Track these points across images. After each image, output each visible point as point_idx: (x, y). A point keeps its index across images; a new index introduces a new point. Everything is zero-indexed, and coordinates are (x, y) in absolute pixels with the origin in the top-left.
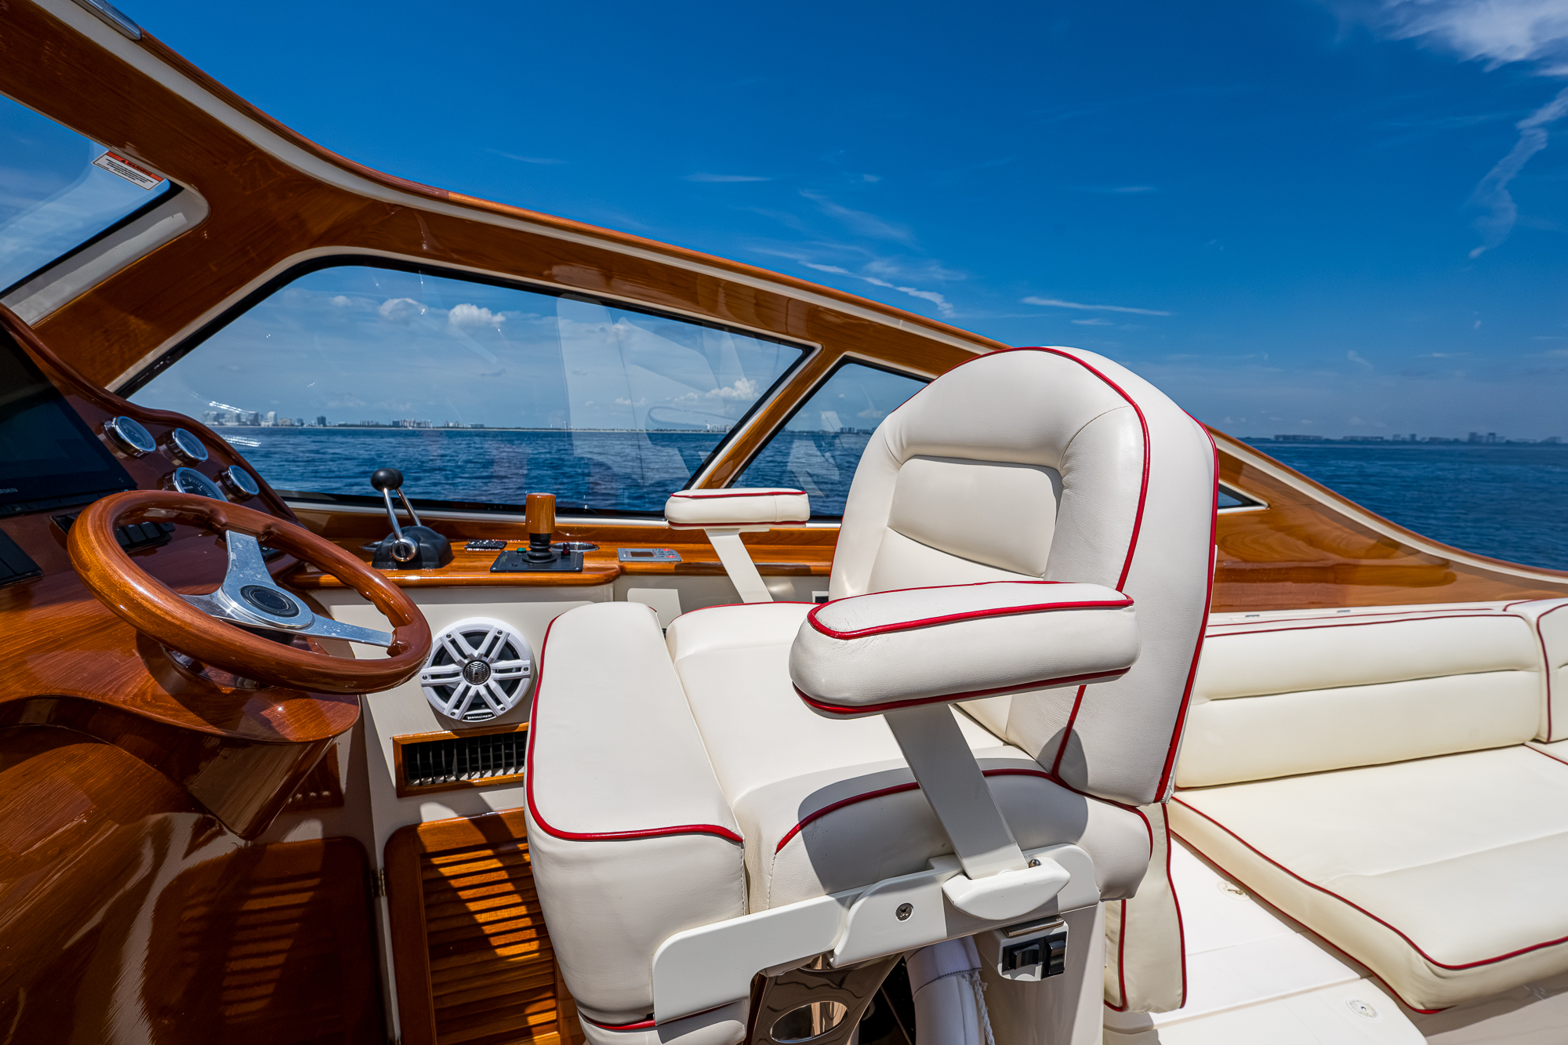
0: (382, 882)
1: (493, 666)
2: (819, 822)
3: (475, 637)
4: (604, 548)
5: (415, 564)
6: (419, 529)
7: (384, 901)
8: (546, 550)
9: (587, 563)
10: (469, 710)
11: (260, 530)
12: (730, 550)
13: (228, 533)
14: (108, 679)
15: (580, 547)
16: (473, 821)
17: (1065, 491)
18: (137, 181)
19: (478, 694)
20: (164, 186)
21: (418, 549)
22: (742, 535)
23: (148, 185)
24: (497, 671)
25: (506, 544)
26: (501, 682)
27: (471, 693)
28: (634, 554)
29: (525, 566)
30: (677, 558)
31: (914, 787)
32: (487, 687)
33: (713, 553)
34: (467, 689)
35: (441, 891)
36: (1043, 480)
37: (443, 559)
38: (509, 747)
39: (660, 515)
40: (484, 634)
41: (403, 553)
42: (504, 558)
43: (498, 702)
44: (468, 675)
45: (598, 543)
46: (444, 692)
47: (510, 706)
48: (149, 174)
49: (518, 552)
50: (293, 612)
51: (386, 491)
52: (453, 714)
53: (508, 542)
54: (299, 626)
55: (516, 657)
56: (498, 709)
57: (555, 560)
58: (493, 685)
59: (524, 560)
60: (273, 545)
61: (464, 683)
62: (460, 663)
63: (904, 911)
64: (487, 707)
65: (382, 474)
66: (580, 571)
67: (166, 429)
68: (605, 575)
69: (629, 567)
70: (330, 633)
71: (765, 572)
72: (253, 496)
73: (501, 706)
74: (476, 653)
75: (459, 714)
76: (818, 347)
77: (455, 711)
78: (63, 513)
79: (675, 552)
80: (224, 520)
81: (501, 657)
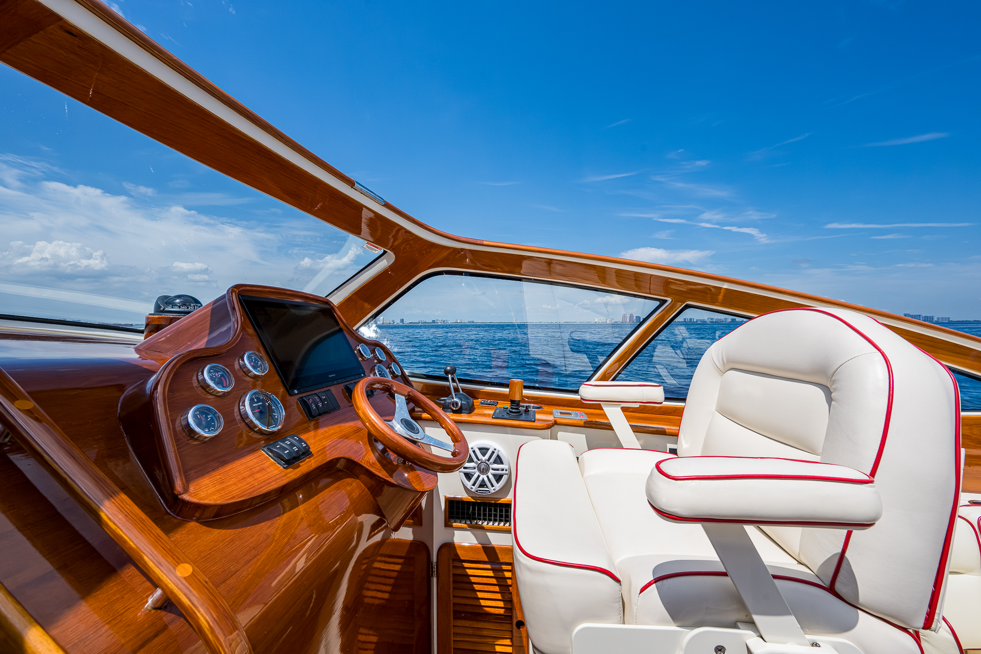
0: (435, 570)
1: (491, 466)
2: (665, 581)
3: (484, 450)
4: (546, 408)
5: (459, 411)
6: (461, 394)
7: (435, 580)
8: (518, 409)
9: (538, 416)
10: (478, 488)
11: (406, 394)
12: (615, 416)
13: (396, 394)
14: (360, 453)
15: (534, 407)
16: (483, 547)
17: (833, 403)
18: (374, 251)
19: (483, 479)
20: (382, 251)
21: (461, 404)
22: (622, 408)
23: (377, 252)
24: (493, 469)
25: (498, 403)
26: (494, 475)
27: (480, 479)
28: (561, 413)
29: (508, 417)
30: (586, 418)
31: (724, 574)
32: (488, 477)
33: (604, 416)
34: (479, 476)
35: (466, 582)
36: (819, 393)
37: (471, 410)
38: (496, 510)
39: (576, 392)
40: (488, 449)
41: (455, 406)
42: (498, 411)
43: (493, 486)
44: (479, 470)
45: (542, 405)
46: (468, 476)
47: (497, 489)
48: (377, 248)
49: (504, 408)
50: (418, 432)
51: (450, 376)
53: (499, 402)
54: (420, 438)
55: (502, 463)
56: (492, 490)
57: (522, 414)
58: (491, 477)
59: (507, 413)
60: (410, 399)
61: (477, 473)
62: (476, 463)
63: (720, 650)
64: (487, 487)
65: (448, 368)
66: (534, 421)
67: (374, 347)
68: (547, 425)
69: (559, 421)
70: (430, 443)
71: (636, 429)
72: (399, 376)
73: (494, 488)
74: (484, 459)
75: (474, 489)
76: (669, 300)
77: (473, 487)
78: (347, 383)
79: (584, 414)
80: (395, 389)
81: (495, 462)
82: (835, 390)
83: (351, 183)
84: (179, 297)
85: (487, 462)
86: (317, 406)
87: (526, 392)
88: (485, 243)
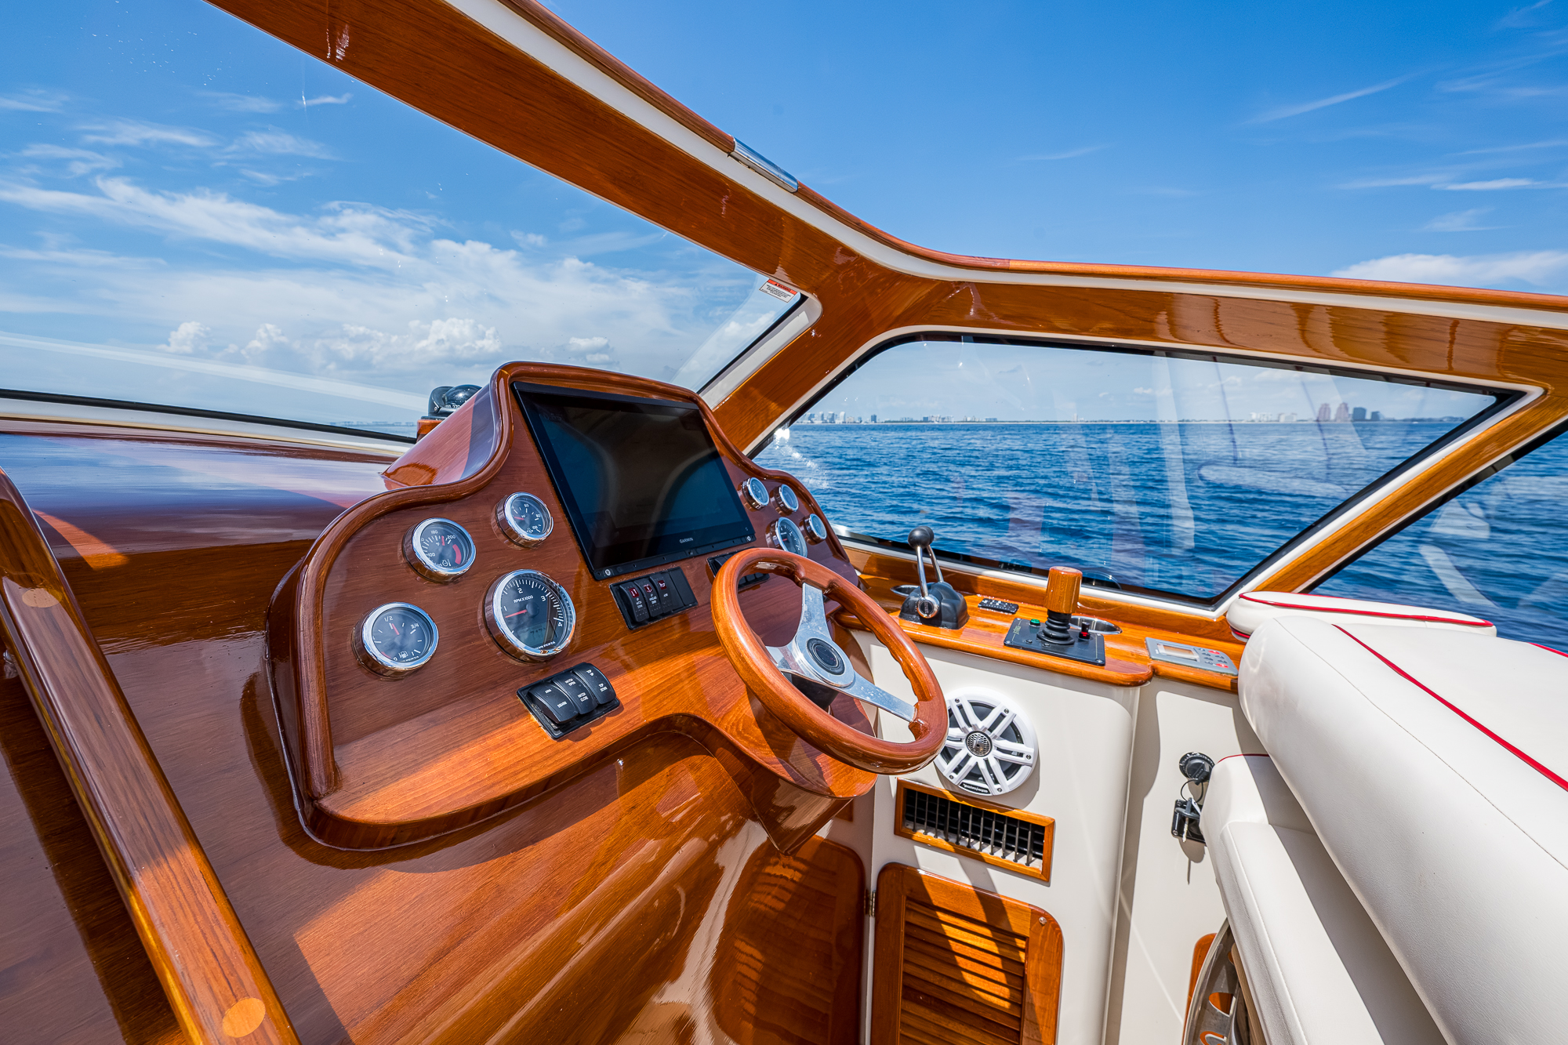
0: (872, 903)
1: (996, 742)
3: (982, 710)
4: (1127, 630)
5: (935, 621)
6: (941, 587)
7: (872, 921)
8: (1064, 631)
9: (1110, 652)
10: (966, 778)
11: (825, 585)
13: (804, 585)
14: (721, 705)
15: (1099, 627)
18: (782, 298)
19: (977, 765)
20: (798, 297)
21: (940, 607)
23: (786, 299)
24: (998, 749)
25: (1017, 607)
26: (1002, 762)
27: (971, 763)
28: (1169, 647)
29: (1039, 646)
30: (1231, 669)
32: (987, 762)
34: (968, 757)
37: (958, 619)
38: (1000, 827)
40: (991, 708)
41: (927, 610)
42: (1017, 629)
43: (996, 782)
44: (969, 744)
45: (1119, 624)
46: (946, 753)
47: (1006, 790)
48: (789, 290)
49: (1032, 623)
50: (840, 670)
52: (952, 777)
53: (1020, 604)
54: (843, 684)
55: (1019, 739)
56: (994, 788)
57: (1072, 644)
58: (994, 763)
59: (1038, 637)
60: (832, 593)
61: (965, 751)
62: (964, 730)
64: (984, 781)
66: (1103, 665)
67: (777, 484)
68: (1133, 676)
69: (1165, 668)
70: (866, 696)
72: (823, 540)
73: (998, 786)
74: (980, 725)
75: (957, 779)
76: (1534, 392)
77: (954, 775)
78: (713, 556)
79: (1227, 659)
80: (803, 574)
81: (1004, 736)
83: (725, 144)
84: (464, 388)
85: (987, 732)
86: (646, 603)
87: (1086, 591)
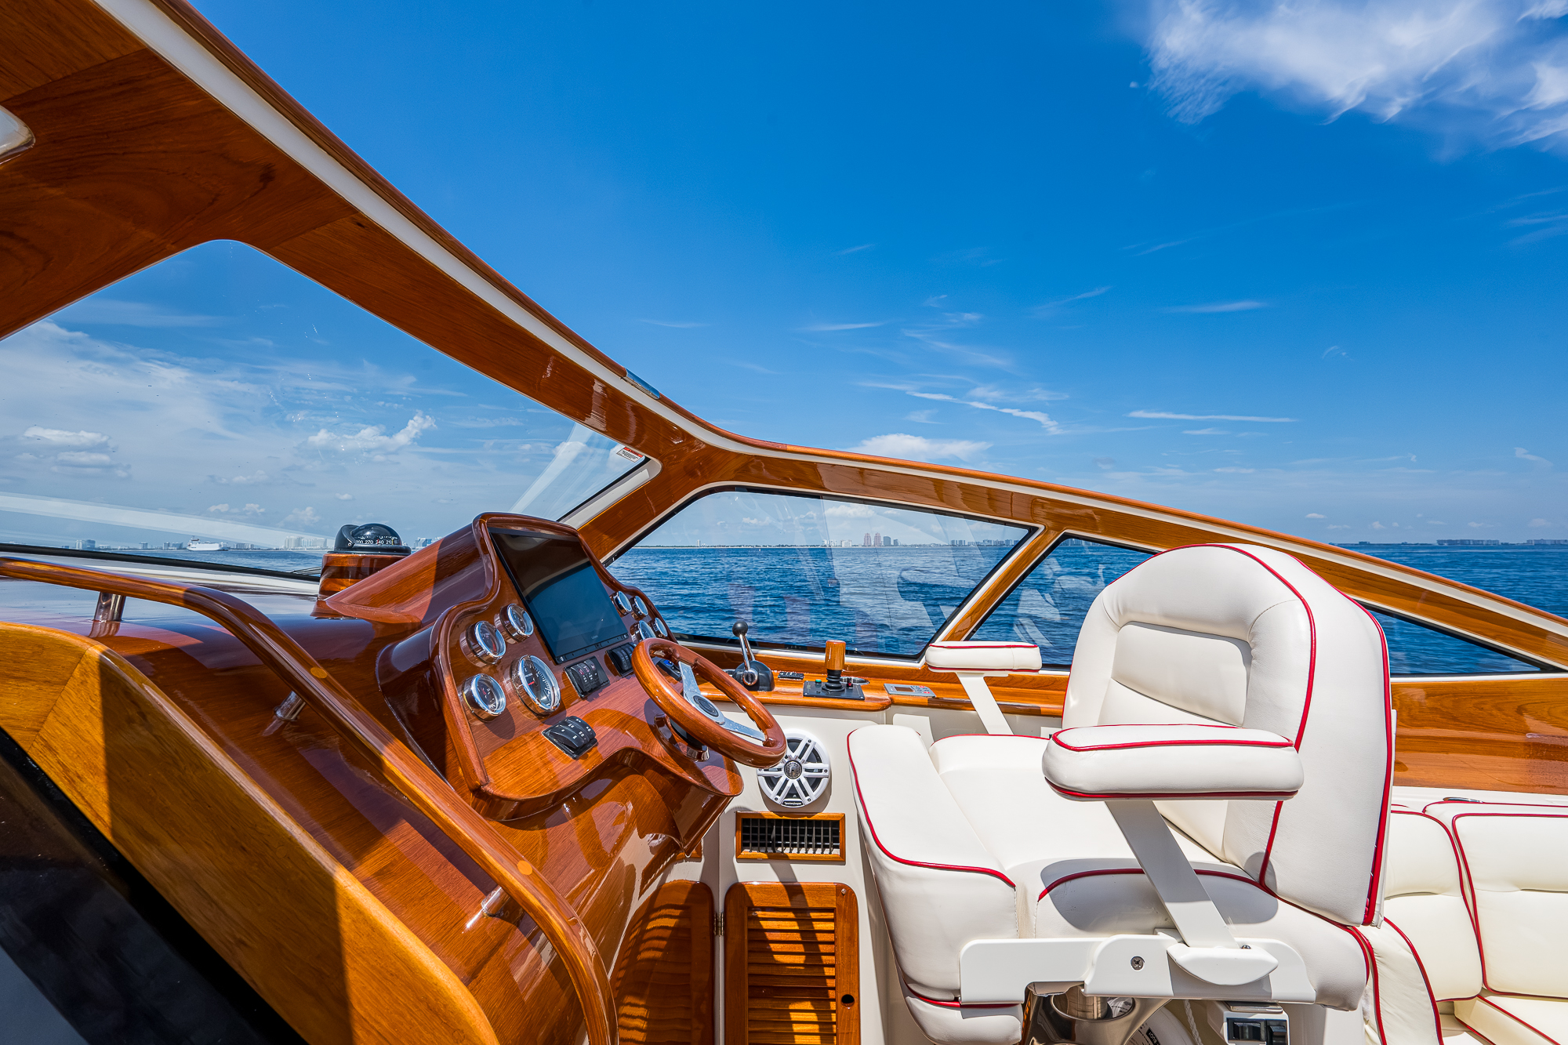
0: (721, 924)
1: (804, 766)
2: (1068, 883)
3: (793, 743)
4: (873, 682)
5: (758, 687)
6: (756, 663)
7: (721, 939)
8: (838, 683)
9: (867, 694)
10: (786, 797)
11: (693, 662)
12: (975, 688)
13: (680, 663)
14: (644, 742)
15: (857, 681)
16: (785, 886)
17: (1253, 661)
19: (793, 785)
20: (641, 458)
21: (758, 677)
22: (986, 678)
23: (636, 459)
24: (807, 770)
25: (803, 675)
26: (808, 779)
27: (789, 785)
28: (897, 689)
29: (824, 694)
30: (932, 694)
31: (1140, 872)
32: (799, 781)
33: (963, 692)
34: (786, 781)
35: (758, 940)
36: (1236, 650)
37: (772, 685)
38: (810, 831)
40: (799, 741)
41: (750, 679)
42: (809, 687)
43: (806, 794)
44: (787, 771)
45: (867, 678)
46: (771, 782)
47: (814, 799)
48: (636, 454)
49: (816, 682)
50: (718, 714)
51: (741, 636)
52: (776, 799)
54: (719, 721)
55: (819, 761)
56: (805, 800)
57: (844, 690)
58: (804, 781)
59: (823, 689)
60: (697, 668)
61: (784, 777)
62: (783, 761)
63: (1138, 963)
64: (798, 797)
65: (739, 625)
66: (864, 700)
67: (633, 596)
68: (882, 704)
69: (897, 699)
71: (1006, 710)
73: (808, 797)
74: (793, 755)
75: (780, 800)
76: (1042, 527)
77: (778, 797)
78: (610, 648)
79: (929, 689)
80: (678, 656)
81: (809, 760)
82: (1255, 645)
83: (621, 372)
85: (798, 760)
86: (588, 679)
87: (849, 659)
88: (789, 448)
